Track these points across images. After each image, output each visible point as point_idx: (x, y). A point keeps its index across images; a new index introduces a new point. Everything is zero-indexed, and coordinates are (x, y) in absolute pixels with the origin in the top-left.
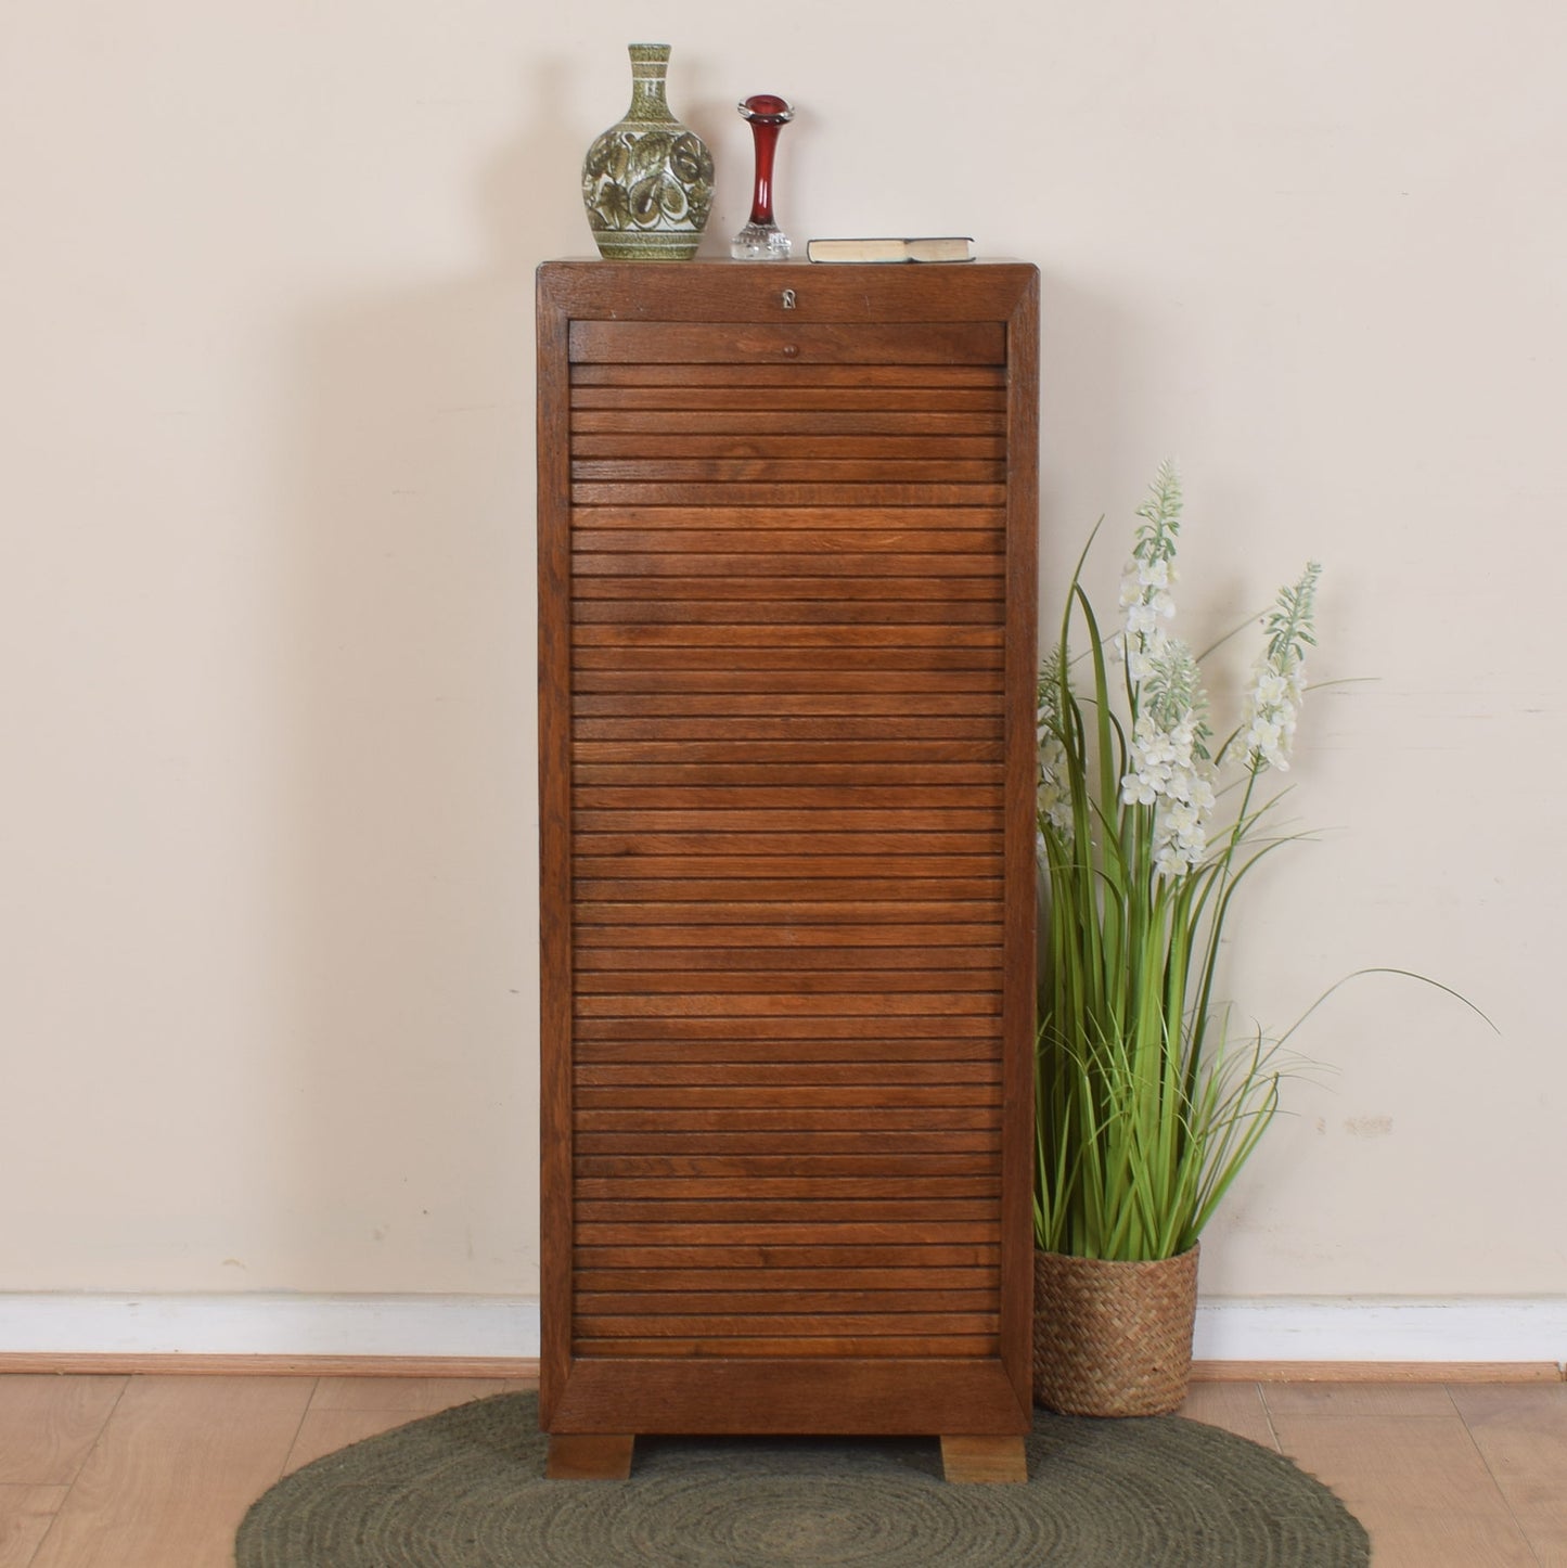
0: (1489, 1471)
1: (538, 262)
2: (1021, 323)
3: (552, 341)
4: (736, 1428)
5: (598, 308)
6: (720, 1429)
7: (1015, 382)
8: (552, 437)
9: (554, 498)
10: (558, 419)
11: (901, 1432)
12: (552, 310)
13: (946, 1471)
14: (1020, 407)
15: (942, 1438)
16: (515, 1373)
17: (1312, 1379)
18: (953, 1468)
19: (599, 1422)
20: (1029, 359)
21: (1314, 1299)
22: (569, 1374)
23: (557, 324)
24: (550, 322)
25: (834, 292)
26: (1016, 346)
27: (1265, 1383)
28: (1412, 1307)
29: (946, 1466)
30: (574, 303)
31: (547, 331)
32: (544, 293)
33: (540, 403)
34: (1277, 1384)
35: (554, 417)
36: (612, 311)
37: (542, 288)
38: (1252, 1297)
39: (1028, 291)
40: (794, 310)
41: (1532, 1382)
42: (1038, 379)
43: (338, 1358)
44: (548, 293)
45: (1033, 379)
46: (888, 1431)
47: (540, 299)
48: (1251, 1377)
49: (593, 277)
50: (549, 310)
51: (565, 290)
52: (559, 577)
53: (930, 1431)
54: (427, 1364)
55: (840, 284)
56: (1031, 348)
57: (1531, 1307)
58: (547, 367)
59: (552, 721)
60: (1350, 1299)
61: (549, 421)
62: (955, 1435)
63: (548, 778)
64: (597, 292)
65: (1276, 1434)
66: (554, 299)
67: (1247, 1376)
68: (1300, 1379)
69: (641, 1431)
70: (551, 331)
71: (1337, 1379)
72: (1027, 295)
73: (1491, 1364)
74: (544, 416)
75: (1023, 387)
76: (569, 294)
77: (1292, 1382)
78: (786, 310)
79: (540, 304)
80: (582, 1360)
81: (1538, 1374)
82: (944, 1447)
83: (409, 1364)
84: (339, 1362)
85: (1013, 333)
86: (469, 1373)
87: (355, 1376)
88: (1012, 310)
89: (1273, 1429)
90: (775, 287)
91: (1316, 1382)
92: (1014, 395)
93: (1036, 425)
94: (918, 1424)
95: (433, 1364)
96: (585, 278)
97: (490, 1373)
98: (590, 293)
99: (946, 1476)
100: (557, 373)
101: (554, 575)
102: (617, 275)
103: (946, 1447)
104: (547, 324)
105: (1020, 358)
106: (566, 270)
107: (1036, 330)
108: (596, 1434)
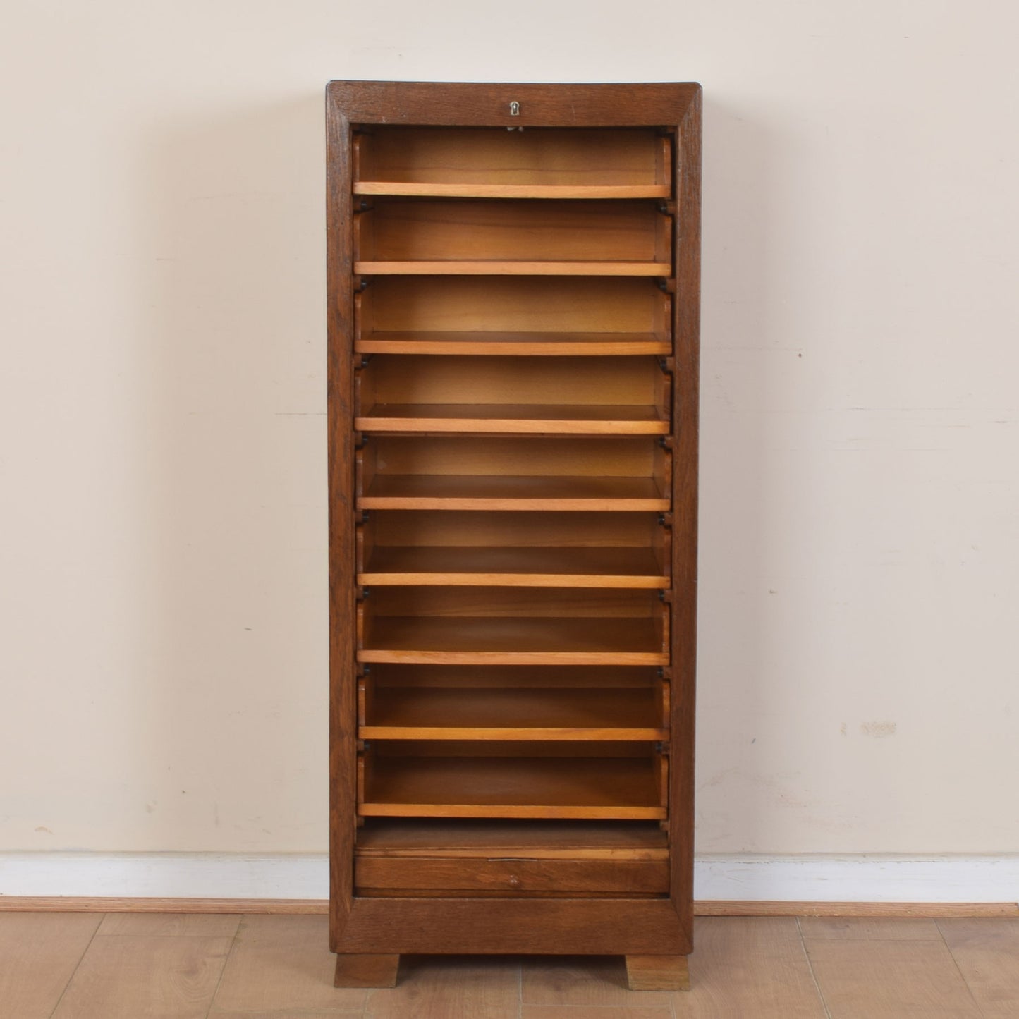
0: (964, 980)
1: (327, 80)
2: (688, 126)
3: (338, 140)
4: (475, 950)
5: (372, 115)
6: (462, 950)
7: (683, 171)
8: (337, 211)
9: (339, 257)
10: (342, 198)
11: (596, 952)
12: (338, 117)
13: (630, 981)
14: (687, 190)
15: (627, 957)
16: (250, 910)
17: (836, 915)
18: (635, 979)
19: (373, 945)
20: (694, 154)
21: (838, 856)
22: (351, 909)
23: (341, 127)
24: (336, 125)
25: (548, 103)
26: (684, 144)
27: (802, 917)
28: (910, 862)
29: (630, 977)
30: (353, 111)
31: (334, 132)
32: (331, 103)
33: (329, 186)
34: (811, 918)
35: (340, 195)
36: (383, 118)
37: (330, 99)
38: (792, 855)
39: (693, 103)
40: (518, 116)
41: (998, 917)
42: (700, 169)
43: (120, 899)
44: (335, 104)
45: (696, 169)
46: (588, 952)
47: (328, 107)
48: (792, 913)
49: (368, 91)
50: (335, 116)
51: (347, 101)
52: (343, 317)
53: (617, 952)
54: (186, 903)
55: (552, 97)
56: (695, 145)
57: (998, 862)
58: (333, 159)
59: (338, 424)
60: (864, 856)
61: (336, 199)
62: (637, 955)
63: (335, 466)
64: (372, 103)
65: (807, 953)
66: (339, 108)
67: (788, 913)
68: (828, 914)
69: (404, 951)
70: (337, 132)
71: (855, 914)
72: (693, 106)
73: (968, 904)
74: (332, 196)
75: (689, 175)
76: (350, 104)
77: (821, 916)
78: (512, 116)
79: (328, 111)
80: (361, 899)
81: (1003, 911)
82: (628, 963)
83: (171, 903)
84: (120, 902)
85: (682, 134)
86: (217, 910)
87: (132, 912)
88: (682, 117)
89: (806, 950)
90: (504, 100)
91: (839, 917)
92: (683, 182)
93: (699, 204)
94: (608, 946)
95: (190, 903)
96: (362, 93)
97: (232, 910)
98: (366, 103)
99: (630, 985)
100: (341, 165)
101: (339, 315)
102: (386, 90)
103: (629, 963)
104: (334, 127)
105: (687, 153)
106: (348, 86)
107: (699, 131)
108: (371, 953)
